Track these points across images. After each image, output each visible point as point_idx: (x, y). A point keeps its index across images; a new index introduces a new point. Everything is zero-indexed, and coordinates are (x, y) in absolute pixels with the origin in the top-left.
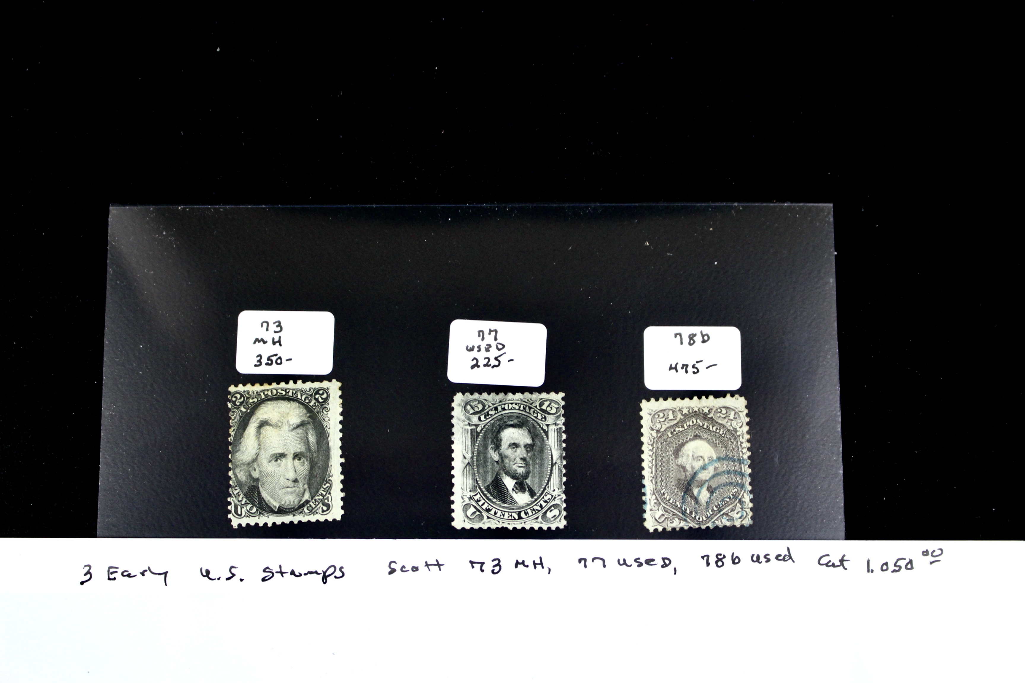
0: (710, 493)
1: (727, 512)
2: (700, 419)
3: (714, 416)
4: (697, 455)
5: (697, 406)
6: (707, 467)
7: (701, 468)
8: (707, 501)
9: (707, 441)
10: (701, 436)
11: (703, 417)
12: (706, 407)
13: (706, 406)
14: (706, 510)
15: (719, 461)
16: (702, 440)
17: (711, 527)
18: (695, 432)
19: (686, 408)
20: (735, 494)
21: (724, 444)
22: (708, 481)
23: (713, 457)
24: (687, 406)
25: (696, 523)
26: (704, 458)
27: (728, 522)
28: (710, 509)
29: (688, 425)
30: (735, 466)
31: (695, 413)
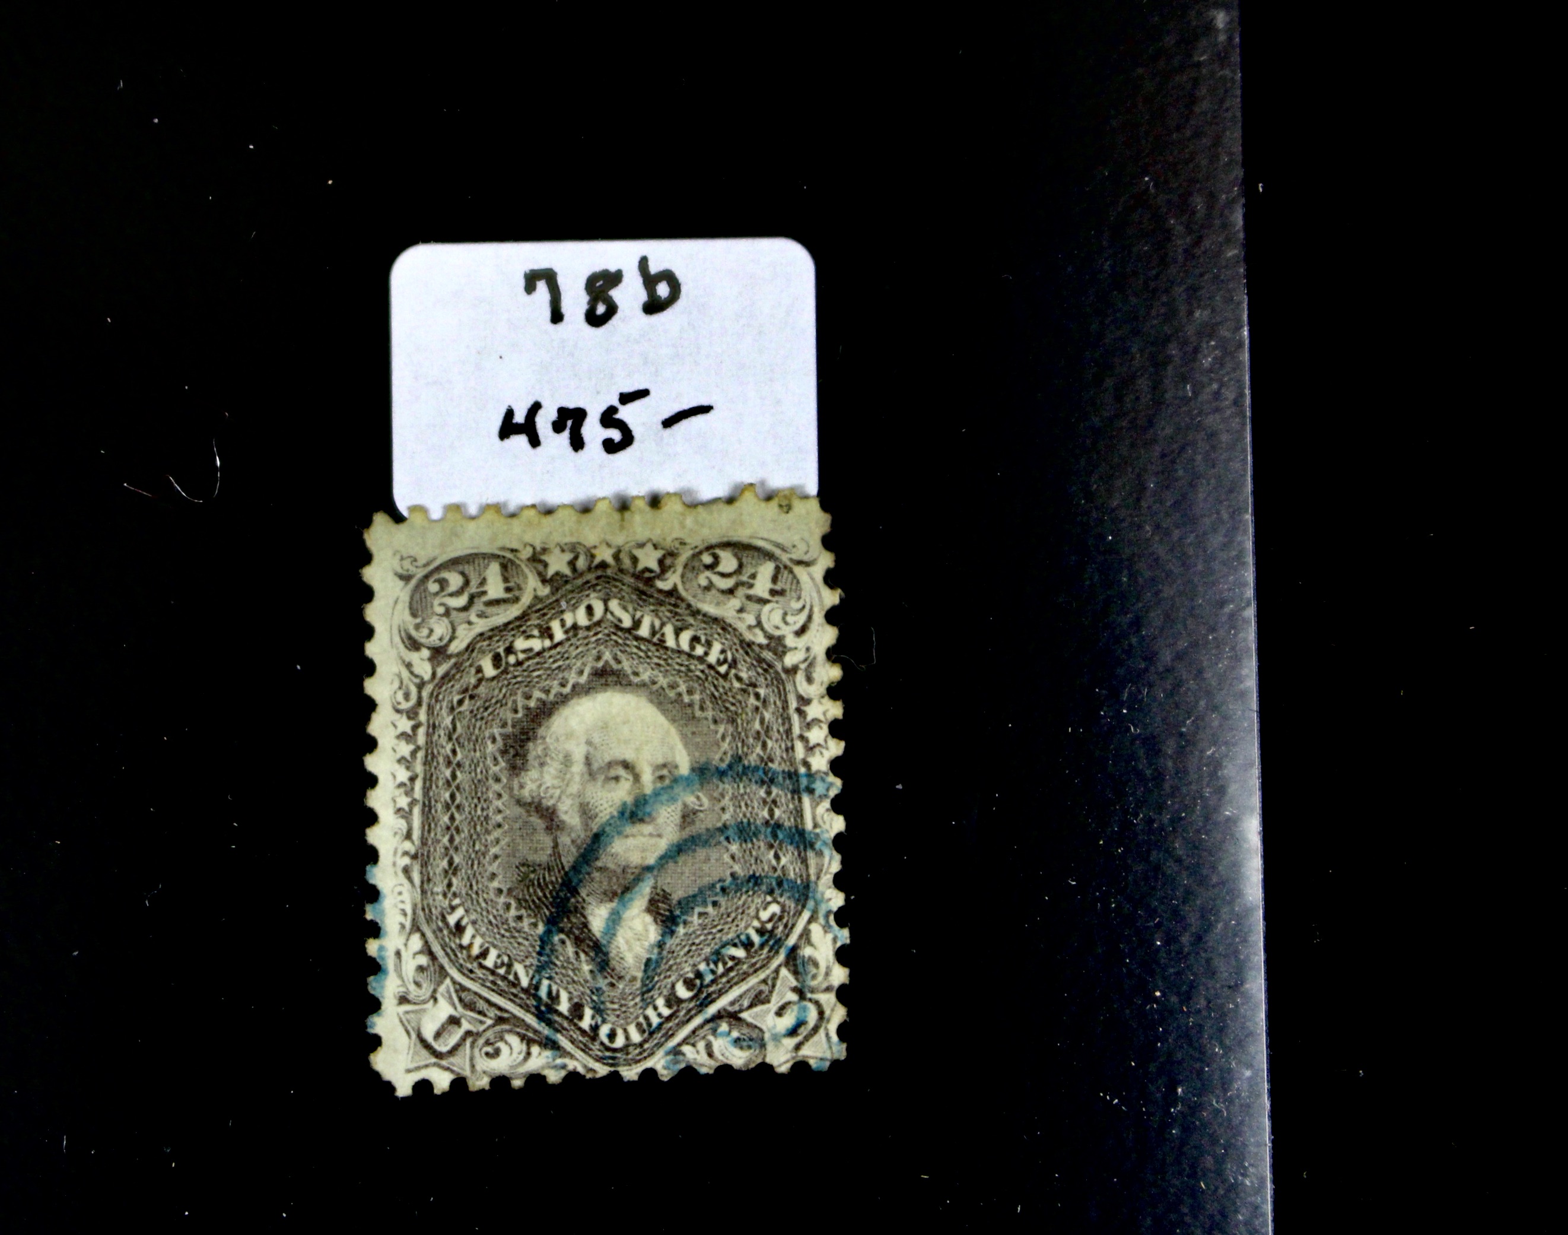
0: (663, 921)
1: (736, 1008)
2: (622, 599)
3: (683, 582)
4: (607, 759)
5: (609, 538)
6: (648, 809)
7: (622, 813)
8: (648, 961)
9: (651, 693)
10: (626, 676)
11: (637, 589)
12: (649, 546)
13: (650, 540)
14: (643, 1000)
15: (702, 785)
16: (629, 688)
17: (665, 1075)
18: (599, 658)
19: (563, 551)
20: (769, 926)
21: (728, 705)
22: (655, 872)
23: (676, 767)
24: (568, 539)
25: (599, 1053)
26: (637, 770)
27: (737, 1052)
28: (660, 994)
29: (569, 623)
30: (774, 802)
31: (599, 573)
